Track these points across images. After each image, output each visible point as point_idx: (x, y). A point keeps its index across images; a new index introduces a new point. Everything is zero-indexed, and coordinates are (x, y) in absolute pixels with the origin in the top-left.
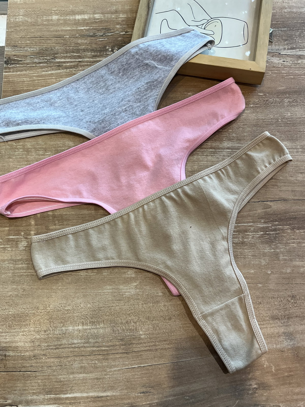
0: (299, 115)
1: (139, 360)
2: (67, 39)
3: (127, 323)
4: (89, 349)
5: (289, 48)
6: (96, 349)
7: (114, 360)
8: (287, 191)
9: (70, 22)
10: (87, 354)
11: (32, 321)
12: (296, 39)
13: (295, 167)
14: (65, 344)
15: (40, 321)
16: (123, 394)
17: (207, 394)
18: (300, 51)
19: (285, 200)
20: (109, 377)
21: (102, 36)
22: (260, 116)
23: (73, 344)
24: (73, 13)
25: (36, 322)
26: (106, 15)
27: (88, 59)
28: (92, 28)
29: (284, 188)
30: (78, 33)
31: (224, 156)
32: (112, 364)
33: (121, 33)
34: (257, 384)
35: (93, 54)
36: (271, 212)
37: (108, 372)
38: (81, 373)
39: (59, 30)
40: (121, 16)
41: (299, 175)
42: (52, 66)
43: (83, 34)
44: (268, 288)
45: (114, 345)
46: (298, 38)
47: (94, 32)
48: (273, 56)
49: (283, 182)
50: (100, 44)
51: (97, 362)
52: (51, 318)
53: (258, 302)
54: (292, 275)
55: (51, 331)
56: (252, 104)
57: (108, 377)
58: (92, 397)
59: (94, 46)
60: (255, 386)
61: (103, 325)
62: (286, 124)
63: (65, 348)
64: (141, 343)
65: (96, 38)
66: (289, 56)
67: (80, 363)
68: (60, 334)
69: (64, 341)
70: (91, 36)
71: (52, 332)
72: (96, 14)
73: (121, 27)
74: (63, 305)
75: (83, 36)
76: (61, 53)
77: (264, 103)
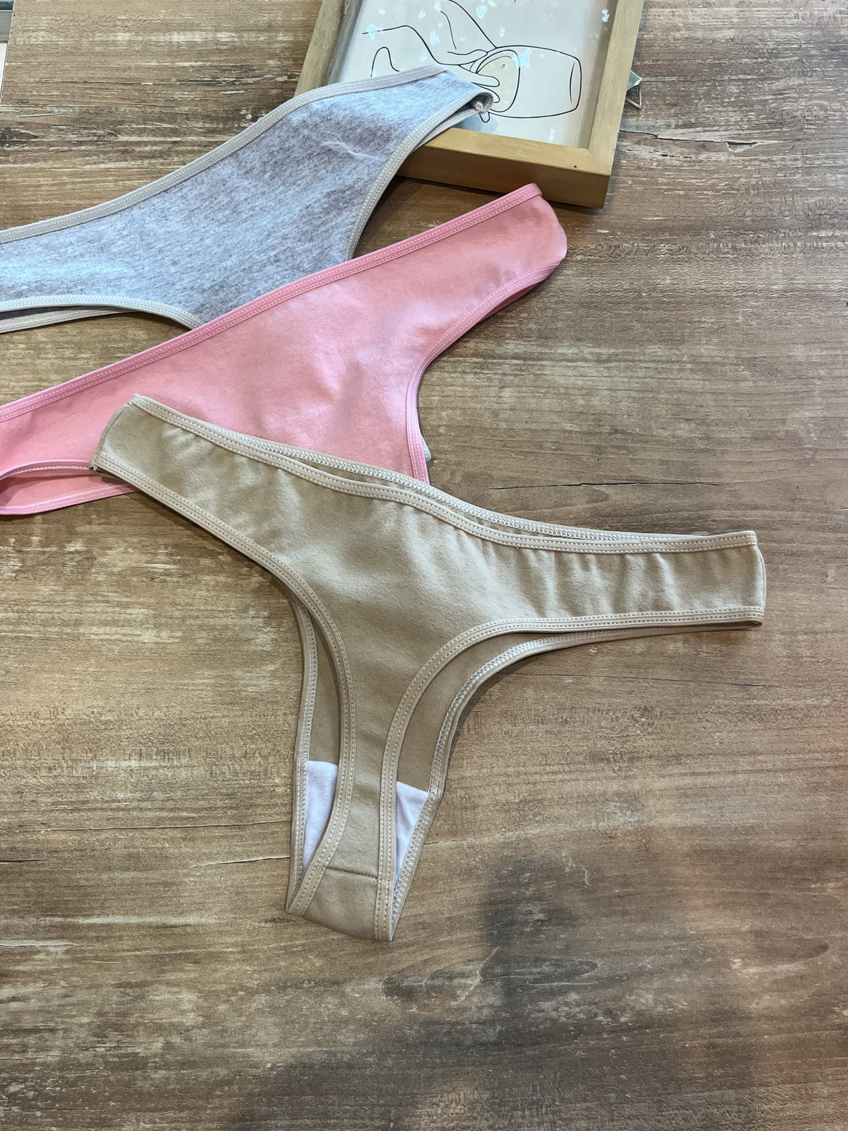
0: (691, 284)
1: (268, 844)
2: (148, 88)
3: (245, 757)
4: (150, 814)
5: (680, 123)
6: (166, 814)
7: (209, 841)
8: (650, 461)
9: (156, 49)
10: (145, 825)
11: (22, 745)
12: (697, 104)
13: (672, 405)
14: (95, 801)
15: (40, 744)
16: (224, 921)
17: (424, 929)
18: (705, 131)
19: (643, 483)
20: (195, 882)
21: (233, 83)
22: (598, 283)
23: (114, 801)
24: (167, 27)
25: (30, 748)
26: (246, 35)
27: (195, 138)
28: (208, 64)
29: (642, 455)
30: (175, 75)
31: (505, 374)
32: (203, 851)
33: (279, 79)
34: (544, 912)
35: (207, 125)
36: (608, 510)
37: (192, 870)
38: (128, 869)
39: (130, 68)
40: (281, 37)
41: (682, 425)
42: (109, 152)
43: (186, 77)
44: (588, 687)
45: (211, 808)
46: (703, 101)
47: (213, 74)
48: (638, 143)
49: (641, 441)
50: (227, 103)
51: (167, 845)
52: (66, 740)
53: (562, 718)
54: (645, 659)
55: (64, 769)
56: (582, 254)
57: (191, 882)
58: (150, 927)
59: (212, 107)
60: (541, 916)
61: (187, 759)
62: (659, 304)
63: (95, 809)
64: (275, 805)
65: (217, 89)
66: (677, 142)
67: (128, 847)
68: (84, 778)
69: (94, 795)
70: (208, 84)
71: (65, 773)
72: (221, 31)
73: (279, 63)
74: (95, 710)
75: (186, 83)
76: (133, 122)
77: (609, 253)
